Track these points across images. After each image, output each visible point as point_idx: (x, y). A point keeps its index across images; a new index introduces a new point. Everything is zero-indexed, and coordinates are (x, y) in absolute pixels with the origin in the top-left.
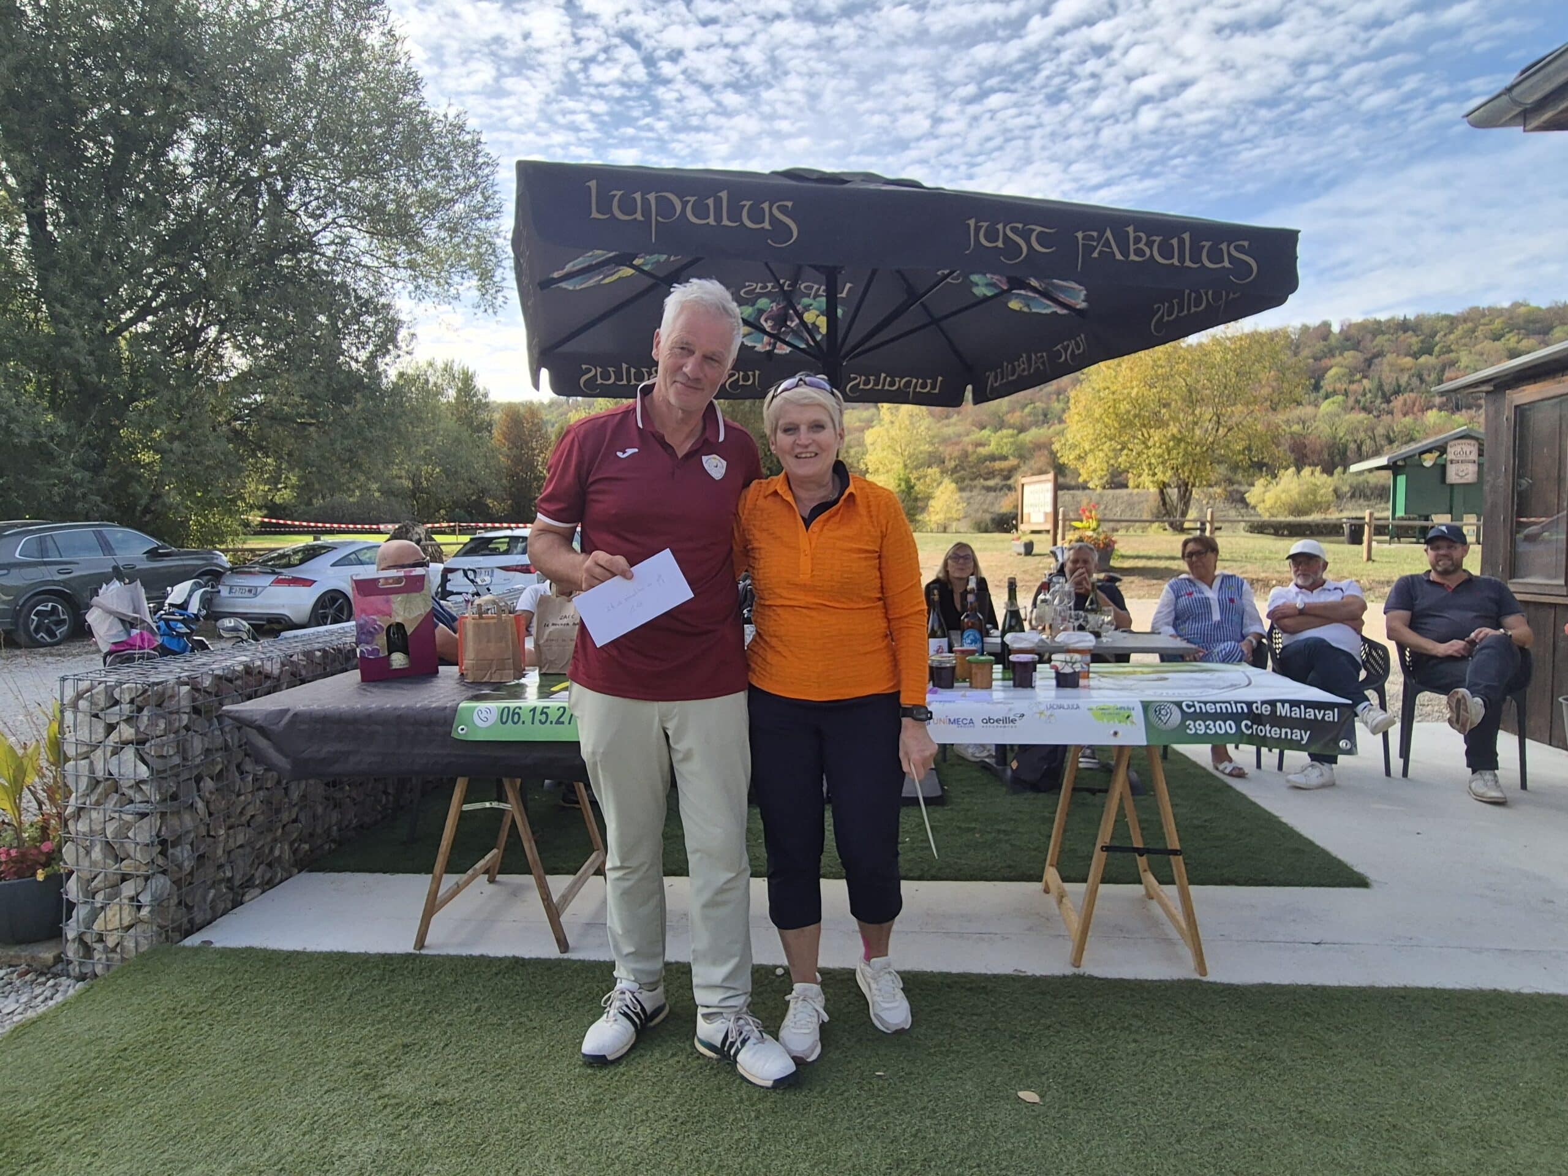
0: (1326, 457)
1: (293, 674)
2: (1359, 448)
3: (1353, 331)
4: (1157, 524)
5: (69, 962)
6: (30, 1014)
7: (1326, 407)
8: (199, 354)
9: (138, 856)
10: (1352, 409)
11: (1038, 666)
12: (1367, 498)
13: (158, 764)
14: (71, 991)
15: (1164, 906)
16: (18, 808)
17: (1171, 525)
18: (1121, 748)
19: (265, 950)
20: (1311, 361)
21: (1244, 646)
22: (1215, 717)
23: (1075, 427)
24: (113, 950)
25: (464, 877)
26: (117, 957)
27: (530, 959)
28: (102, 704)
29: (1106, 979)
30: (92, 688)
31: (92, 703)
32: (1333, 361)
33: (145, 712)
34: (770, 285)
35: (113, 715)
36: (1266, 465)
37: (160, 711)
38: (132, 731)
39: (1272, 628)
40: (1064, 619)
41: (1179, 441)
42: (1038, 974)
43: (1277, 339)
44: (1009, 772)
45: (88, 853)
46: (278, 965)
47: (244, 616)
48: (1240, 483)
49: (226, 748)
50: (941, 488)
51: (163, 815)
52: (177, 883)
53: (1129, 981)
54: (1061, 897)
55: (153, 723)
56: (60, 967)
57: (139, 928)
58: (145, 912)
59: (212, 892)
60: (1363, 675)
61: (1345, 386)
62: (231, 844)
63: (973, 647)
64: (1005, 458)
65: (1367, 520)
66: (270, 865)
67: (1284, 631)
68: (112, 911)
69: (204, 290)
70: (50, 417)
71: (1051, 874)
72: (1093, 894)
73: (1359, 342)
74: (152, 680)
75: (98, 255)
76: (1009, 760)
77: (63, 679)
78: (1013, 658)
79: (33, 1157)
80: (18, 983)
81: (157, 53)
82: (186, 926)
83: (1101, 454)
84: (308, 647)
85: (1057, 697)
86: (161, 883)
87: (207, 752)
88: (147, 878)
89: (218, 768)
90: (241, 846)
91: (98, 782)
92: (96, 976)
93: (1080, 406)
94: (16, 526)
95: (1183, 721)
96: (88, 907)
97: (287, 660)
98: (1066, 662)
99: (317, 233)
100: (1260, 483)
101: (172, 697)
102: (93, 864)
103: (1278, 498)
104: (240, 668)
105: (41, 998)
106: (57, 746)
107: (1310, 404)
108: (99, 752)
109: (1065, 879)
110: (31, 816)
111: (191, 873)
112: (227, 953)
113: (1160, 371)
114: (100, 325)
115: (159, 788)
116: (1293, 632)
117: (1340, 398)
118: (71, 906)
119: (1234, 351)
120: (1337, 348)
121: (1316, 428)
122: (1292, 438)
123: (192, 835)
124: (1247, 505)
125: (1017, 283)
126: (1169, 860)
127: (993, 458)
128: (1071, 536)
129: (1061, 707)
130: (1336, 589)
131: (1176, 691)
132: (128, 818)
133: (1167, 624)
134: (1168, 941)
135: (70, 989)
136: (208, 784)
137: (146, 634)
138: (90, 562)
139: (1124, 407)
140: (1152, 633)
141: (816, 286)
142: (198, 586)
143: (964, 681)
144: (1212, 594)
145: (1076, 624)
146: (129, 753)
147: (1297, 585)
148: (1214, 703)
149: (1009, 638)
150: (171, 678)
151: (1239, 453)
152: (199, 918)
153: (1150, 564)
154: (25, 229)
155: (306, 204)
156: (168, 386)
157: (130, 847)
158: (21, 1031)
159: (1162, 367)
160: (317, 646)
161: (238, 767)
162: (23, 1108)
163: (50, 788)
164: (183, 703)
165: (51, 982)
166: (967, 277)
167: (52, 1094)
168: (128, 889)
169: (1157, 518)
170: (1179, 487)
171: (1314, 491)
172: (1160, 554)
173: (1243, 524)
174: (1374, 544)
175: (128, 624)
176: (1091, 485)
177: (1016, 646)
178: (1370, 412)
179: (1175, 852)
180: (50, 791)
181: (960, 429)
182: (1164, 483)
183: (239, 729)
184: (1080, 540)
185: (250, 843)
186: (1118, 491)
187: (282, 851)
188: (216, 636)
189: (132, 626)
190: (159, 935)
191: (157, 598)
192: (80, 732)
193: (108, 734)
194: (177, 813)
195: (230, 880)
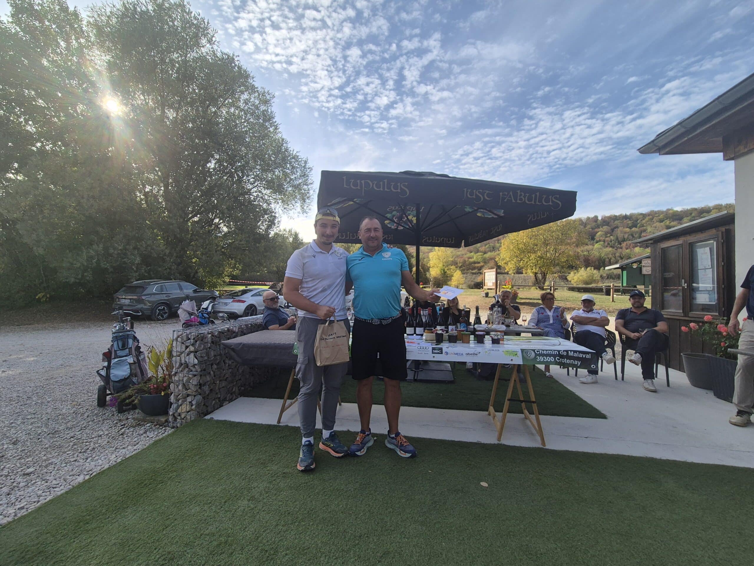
0: (597, 264)
1: (242, 332)
2: (610, 260)
3: (606, 219)
4: (534, 287)
5: (170, 422)
6: (157, 438)
7: (597, 246)
8: (213, 227)
9: (193, 389)
10: (607, 246)
11: (486, 336)
13: (201, 359)
14: (170, 432)
15: (531, 421)
16: (157, 371)
17: (539, 287)
20: (591, 229)
22: (547, 355)
23: (503, 253)
25: (294, 400)
26: (184, 421)
28: (185, 339)
29: (509, 446)
30: (182, 334)
31: (182, 339)
32: (599, 230)
33: (198, 342)
34: (397, 207)
35: (188, 343)
36: (574, 266)
37: (202, 342)
38: (194, 348)
39: (573, 324)
41: (541, 258)
42: (485, 443)
43: (576, 222)
44: (477, 373)
45: (178, 386)
46: (235, 426)
47: (226, 313)
48: (565, 273)
49: (221, 355)
50: (456, 273)
51: (201, 375)
52: (204, 398)
54: (494, 417)
55: (200, 346)
56: (166, 424)
57: (192, 412)
58: (194, 407)
59: (214, 402)
60: (606, 343)
61: (604, 238)
62: (221, 387)
63: (464, 329)
64: (479, 263)
65: (612, 287)
66: (231, 394)
68: (184, 406)
71: (491, 409)
72: (505, 415)
73: (609, 223)
74: (200, 332)
76: (477, 369)
77: (174, 331)
78: (477, 333)
80: (154, 428)
82: (206, 412)
84: (246, 323)
85: (492, 347)
86: (199, 397)
87: (215, 356)
88: (195, 396)
89: (218, 362)
90: (223, 387)
91: (182, 364)
92: (177, 427)
93: (505, 246)
94: (154, 281)
95: (536, 356)
96: (177, 405)
97: (240, 327)
98: (496, 335)
99: (252, 189)
100: (572, 273)
101: (206, 338)
102: (179, 390)
103: (579, 278)
104: (226, 329)
105: (161, 433)
106: (170, 353)
107: (590, 245)
108: (183, 355)
109: (496, 411)
110: (160, 375)
111: (208, 395)
112: (218, 421)
115: (200, 367)
117: (602, 243)
118: (171, 404)
120: (600, 225)
121: (593, 253)
122: (584, 256)
123: (209, 383)
124: (567, 281)
126: (532, 405)
127: (475, 263)
129: (492, 350)
130: (597, 313)
131: (534, 346)
132: (190, 376)
133: (533, 323)
134: (532, 434)
135: (170, 431)
136: (215, 366)
137: (196, 318)
138: (176, 294)
139: (521, 246)
141: (412, 208)
142: (211, 302)
143: (460, 340)
144: (550, 314)
146: (192, 355)
147: (583, 310)
148: (547, 350)
149: (476, 326)
150: (206, 332)
151: (564, 262)
152: (209, 410)
153: (531, 301)
154: (162, 188)
157: (191, 386)
158: (156, 443)
160: (249, 323)
161: (224, 361)
163: (167, 365)
164: (209, 340)
165: (164, 428)
166: (463, 206)
168: (189, 399)
169: (534, 285)
170: (542, 274)
171: (592, 276)
173: (566, 287)
174: (615, 296)
176: (510, 273)
177: (478, 329)
178: (613, 248)
180: (167, 367)
181: (463, 252)
182: (536, 273)
183: (225, 349)
185: (226, 387)
186: (520, 275)
187: (236, 389)
188: (217, 318)
189: (192, 315)
190: (197, 415)
191: (199, 306)
192: (178, 348)
193: (186, 349)
194: (205, 375)
195: (219, 398)
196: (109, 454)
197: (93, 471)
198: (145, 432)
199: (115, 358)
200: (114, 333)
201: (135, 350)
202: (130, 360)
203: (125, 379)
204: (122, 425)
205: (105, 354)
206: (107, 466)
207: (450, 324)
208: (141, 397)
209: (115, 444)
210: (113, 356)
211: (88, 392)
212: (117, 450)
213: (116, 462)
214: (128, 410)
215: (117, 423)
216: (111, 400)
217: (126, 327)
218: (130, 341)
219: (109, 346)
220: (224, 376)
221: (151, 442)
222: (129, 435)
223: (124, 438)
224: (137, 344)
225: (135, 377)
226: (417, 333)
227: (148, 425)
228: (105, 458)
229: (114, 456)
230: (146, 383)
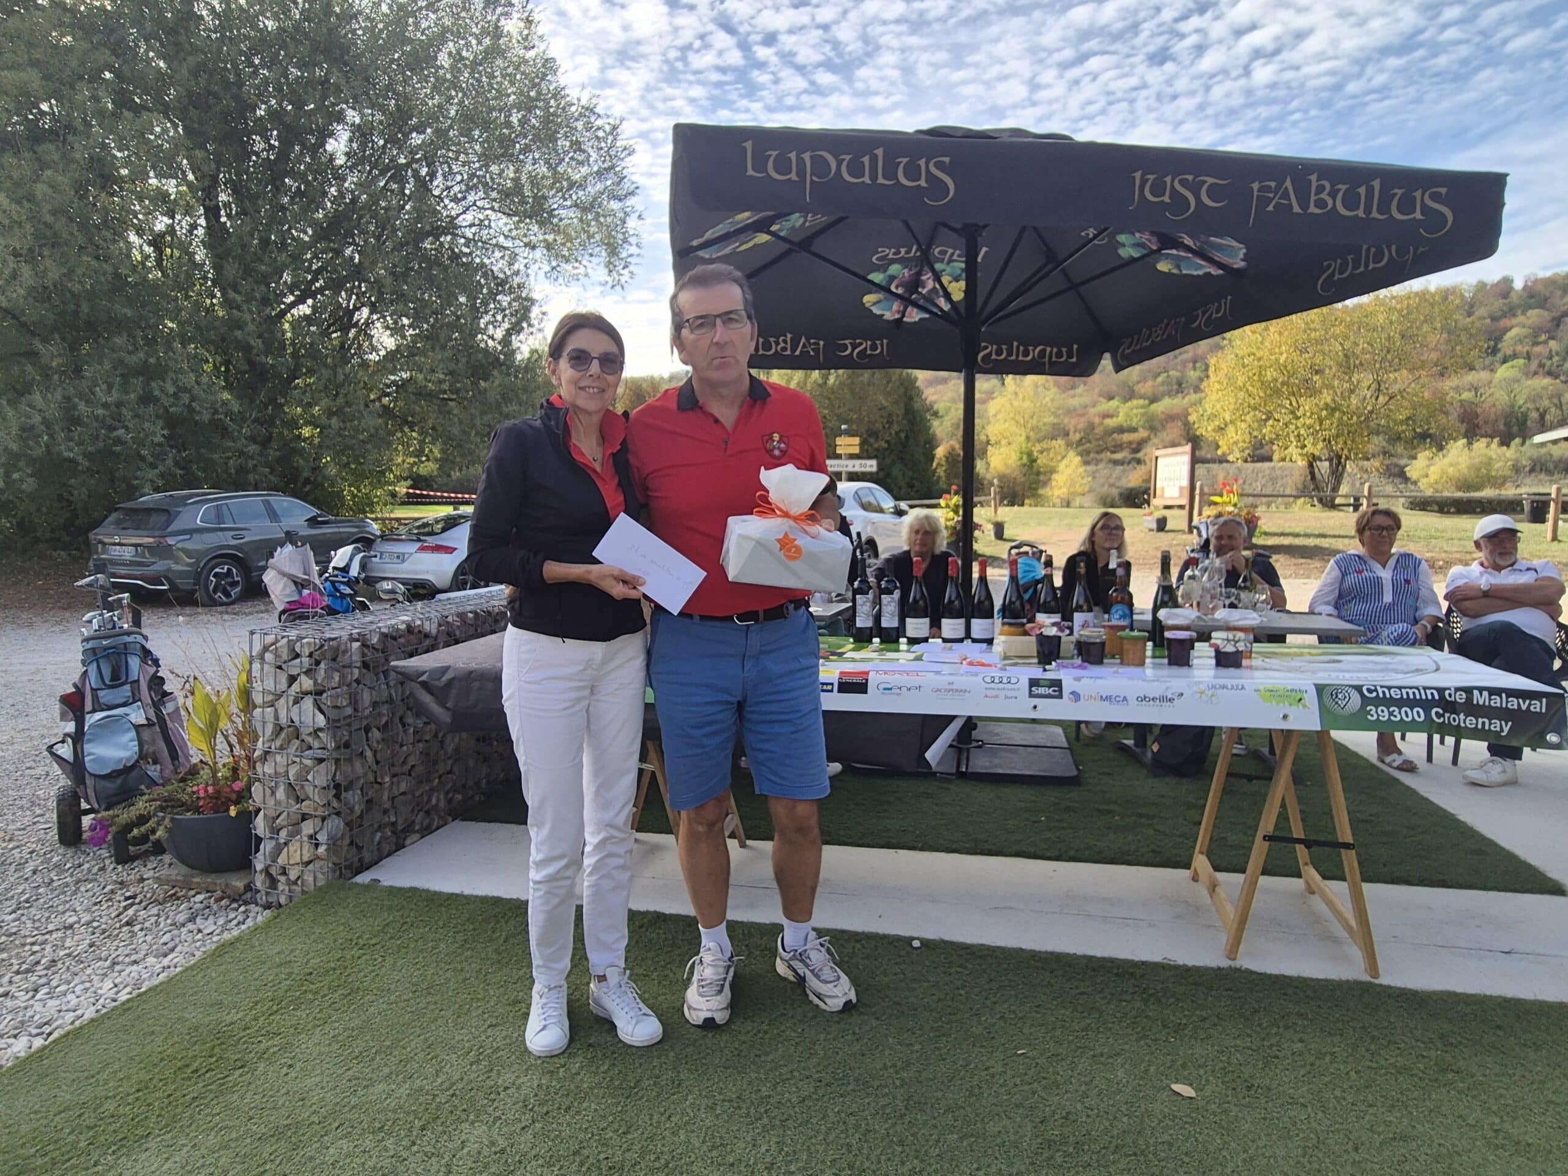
0: (1502, 427)
1: (448, 634)
2: (1542, 416)
3: (1540, 288)
4: (1302, 500)
5: (258, 891)
6: (227, 936)
7: (1503, 372)
8: (352, 333)
9: (317, 798)
10: (1536, 373)
11: (1197, 644)
12: (1550, 473)
13: (333, 714)
14: (260, 918)
15: (1330, 903)
16: (213, 750)
17: (1320, 501)
18: (1288, 734)
19: (428, 891)
20: (1488, 321)
21: (1418, 630)
22: (1400, 703)
23: (1214, 397)
24: (295, 883)
26: (298, 889)
27: (671, 915)
28: (285, 657)
29: (1264, 975)
30: (277, 641)
31: (276, 656)
32: (1514, 321)
33: (322, 665)
34: (903, 251)
35: (294, 668)
36: (1430, 436)
37: (334, 665)
38: (311, 682)
39: (1450, 611)
40: (1213, 597)
41: (1334, 410)
42: (1190, 964)
43: (1451, 298)
44: (1149, 755)
45: (273, 793)
46: (441, 905)
48: (1401, 456)
49: (390, 701)
50: (1065, 462)
51: (337, 761)
52: (349, 824)
53: (1290, 978)
54: (1213, 885)
55: (328, 677)
56: (249, 895)
57: (318, 864)
58: (322, 850)
59: (379, 834)
60: (1557, 664)
61: (1527, 348)
62: (395, 791)
63: (1122, 623)
64: (1134, 430)
65: (1553, 496)
66: (428, 813)
67: (1464, 613)
68: (294, 847)
69: (357, 273)
70: (226, 396)
71: (1201, 862)
72: (1252, 885)
73: (1546, 299)
74: (328, 635)
75: (265, 242)
76: (1149, 743)
77: (252, 633)
78: (1168, 634)
79: (239, 1064)
80: (215, 907)
81: (315, 49)
82: (357, 864)
83: (1243, 425)
84: (461, 610)
85: (1215, 677)
86: (336, 824)
87: (375, 704)
88: (324, 819)
89: (384, 720)
90: (403, 793)
91: (282, 729)
92: (280, 906)
93: (1221, 374)
94: (198, 495)
95: (1364, 706)
96: (274, 843)
97: (443, 621)
98: (1228, 640)
99: (458, 215)
100: (1423, 456)
101: (345, 652)
102: (278, 803)
103: (1444, 472)
104: (403, 627)
105: (235, 922)
106: (246, 694)
107: (1484, 369)
108: (282, 701)
109: (1217, 869)
110: (224, 758)
111: (361, 817)
112: (394, 892)
113: (1313, 335)
114: (268, 311)
115: (334, 736)
116: (1475, 616)
117: (1521, 361)
118: (259, 840)
119: (1400, 311)
120: (1519, 306)
121: (1491, 395)
122: (1462, 406)
123: (362, 781)
124: (1406, 480)
125: (1168, 241)
126: (1339, 855)
127: (1121, 430)
128: (1208, 511)
129: (1224, 687)
130: (1528, 569)
131: (1355, 675)
132: (308, 762)
133: (1327, 603)
134: (1336, 941)
135: (258, 915)
136: (376, 734)
137: (315, 594)
138: (259, 529)
139: (1270, 374)
140: (1311, 612)
141: (950, 251)
142: (357, 551)
143: (1113, 657)
144: (1385, 574)
145: (1227, 602)
146: (308, 703)
147: (1482, 564)
148: (1400, 688)
149: (1162, 614)
150: (344, 635)
151: (1402, 422)
152: (367, 857)
153: (1297, 541)
154: (202, 221)
155: (449, 188)
156: (326, 366)
157: (309, 789)
158: (223, 949)
159: (1315, 330)
160: (469, 608)
161: (401, 719)
162: (228, 1019)
163: (239, 732)
164: (354, 658)
165: (242, 909)
166: (1112, 236)
167: (251, 1009)
168: (308, 828)
169: (1302, 492)
170: (1330, 460)
171: (1489, 462)
172: (1309, 531)
173: (1402, 500)
174: (1560, 523)
175: (300, 585)
176: (1231, 458)
177: (1170, 622)
178: (1557, 377)
179: (1347, 846)
180: (240, 736)
181: (1086, 400)
182: (1314, 456)
183: (402, 684)
184: (1220, 515)
185: (412, 792)
186: (1259, 465)
187: (438, 800)
188: (376, 598)
189: (303, 587)
190: (334, 871)
191: (324, 562)
192: (266, 682)
193: (290, 686)
194: (349, 760)
195: (394, 824)
196: (96, 978)
197: (54, 1025)
198: (192, 919)
199: (94, 711)
200: (87, 640)
201: (150, 688)
202: (138, 715)
203: (127, 770)
204: (127, 899)
205: (66, 700)
206: (90, 1013)
207: (1079, 608)
208: (172, 820)
209: (109, 948)
210: (88, 706)
211: (33, 803)
212: (117, 968)
213: (114, 1000)
214: (144, 856)
215: (112, 892)
216: (92, 828)
217: (119, 624)
218: (134, 662)
219: (76, 677)
220: (404, 763)
221: (210, 946)
222: (147, 924)
223: (133, 934)
224: (152, 670)
225: (155, 762)
226: (974, 635)
227: (200, 897)
228: (87, 989)
229: (108, 984)
230: (183, 780)
